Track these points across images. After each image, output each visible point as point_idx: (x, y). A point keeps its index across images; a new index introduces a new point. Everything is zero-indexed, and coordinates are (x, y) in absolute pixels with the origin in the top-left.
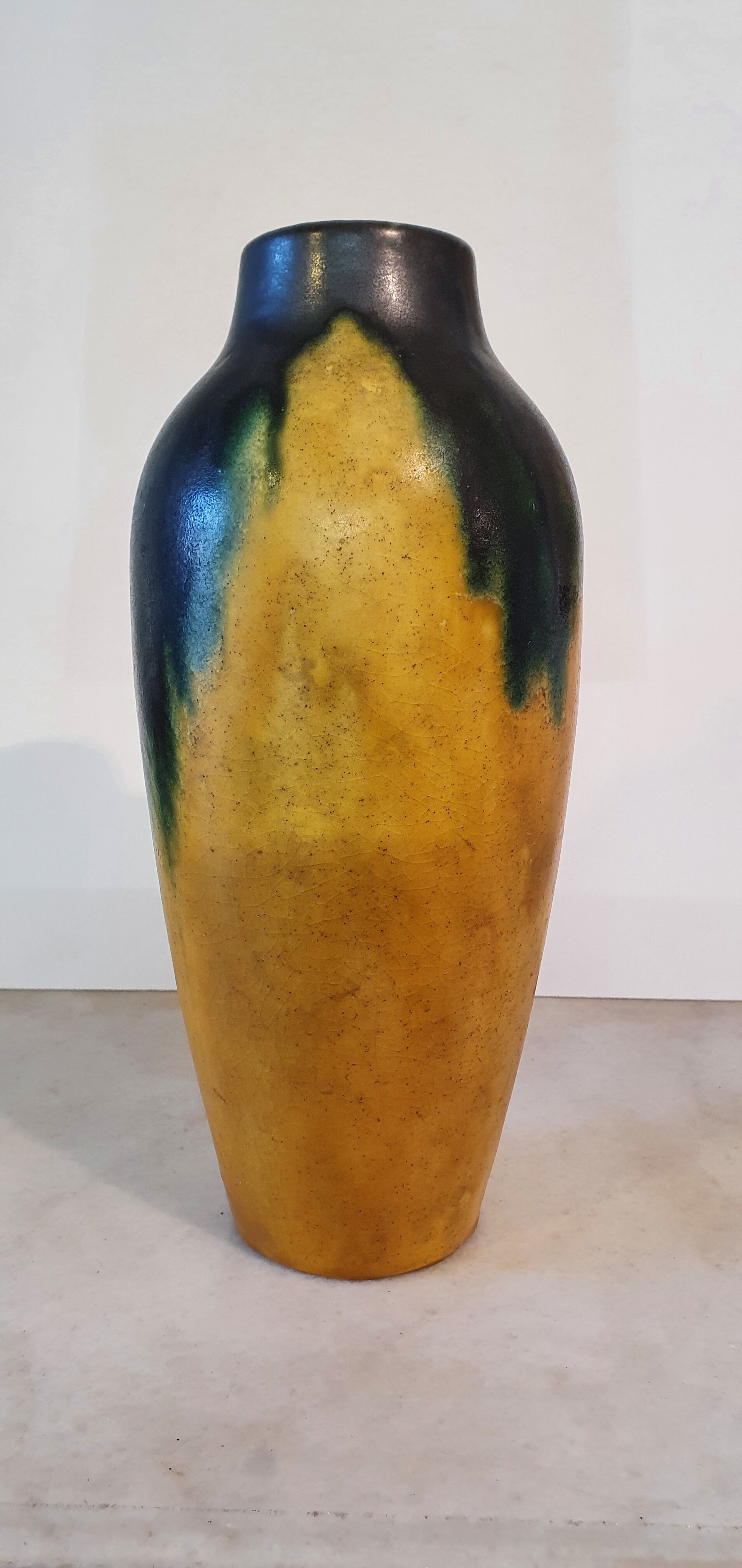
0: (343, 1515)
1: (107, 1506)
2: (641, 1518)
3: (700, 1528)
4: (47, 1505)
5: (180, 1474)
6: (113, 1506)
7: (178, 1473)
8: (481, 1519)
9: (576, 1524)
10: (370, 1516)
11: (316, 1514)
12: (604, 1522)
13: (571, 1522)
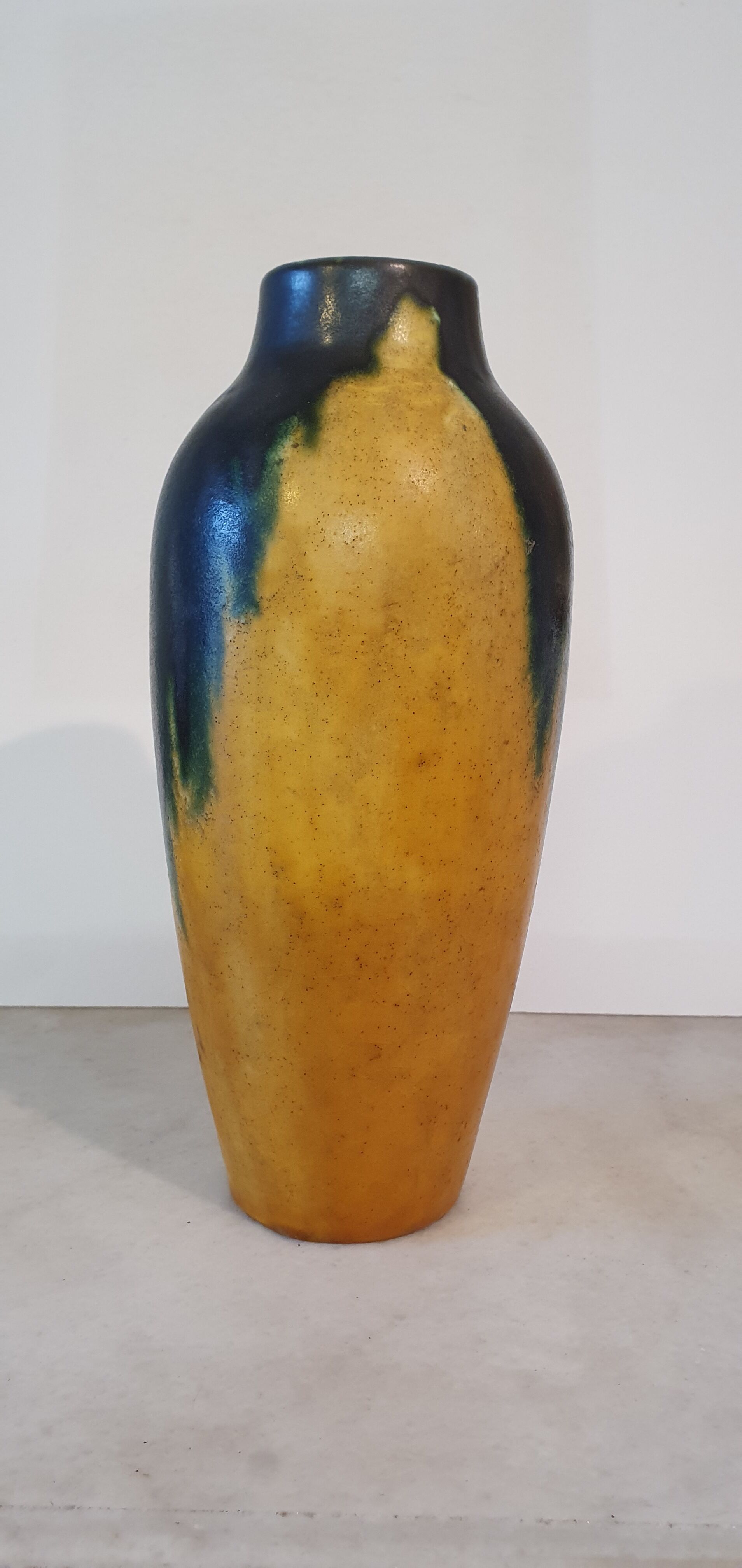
0: (311, 1515)
1: (73, 1507)
2: (613, 1516)
3: (671, 1526)
4: (12, 1506)
5: (146, 1475)
6: (78, 1508)
7: (145, 1475)
8: (451, 1518)
9: (547, 1523)
10: (339, 1516)
11: (284, 1514)
12: (575, 1521)
13: (541, 1521)
